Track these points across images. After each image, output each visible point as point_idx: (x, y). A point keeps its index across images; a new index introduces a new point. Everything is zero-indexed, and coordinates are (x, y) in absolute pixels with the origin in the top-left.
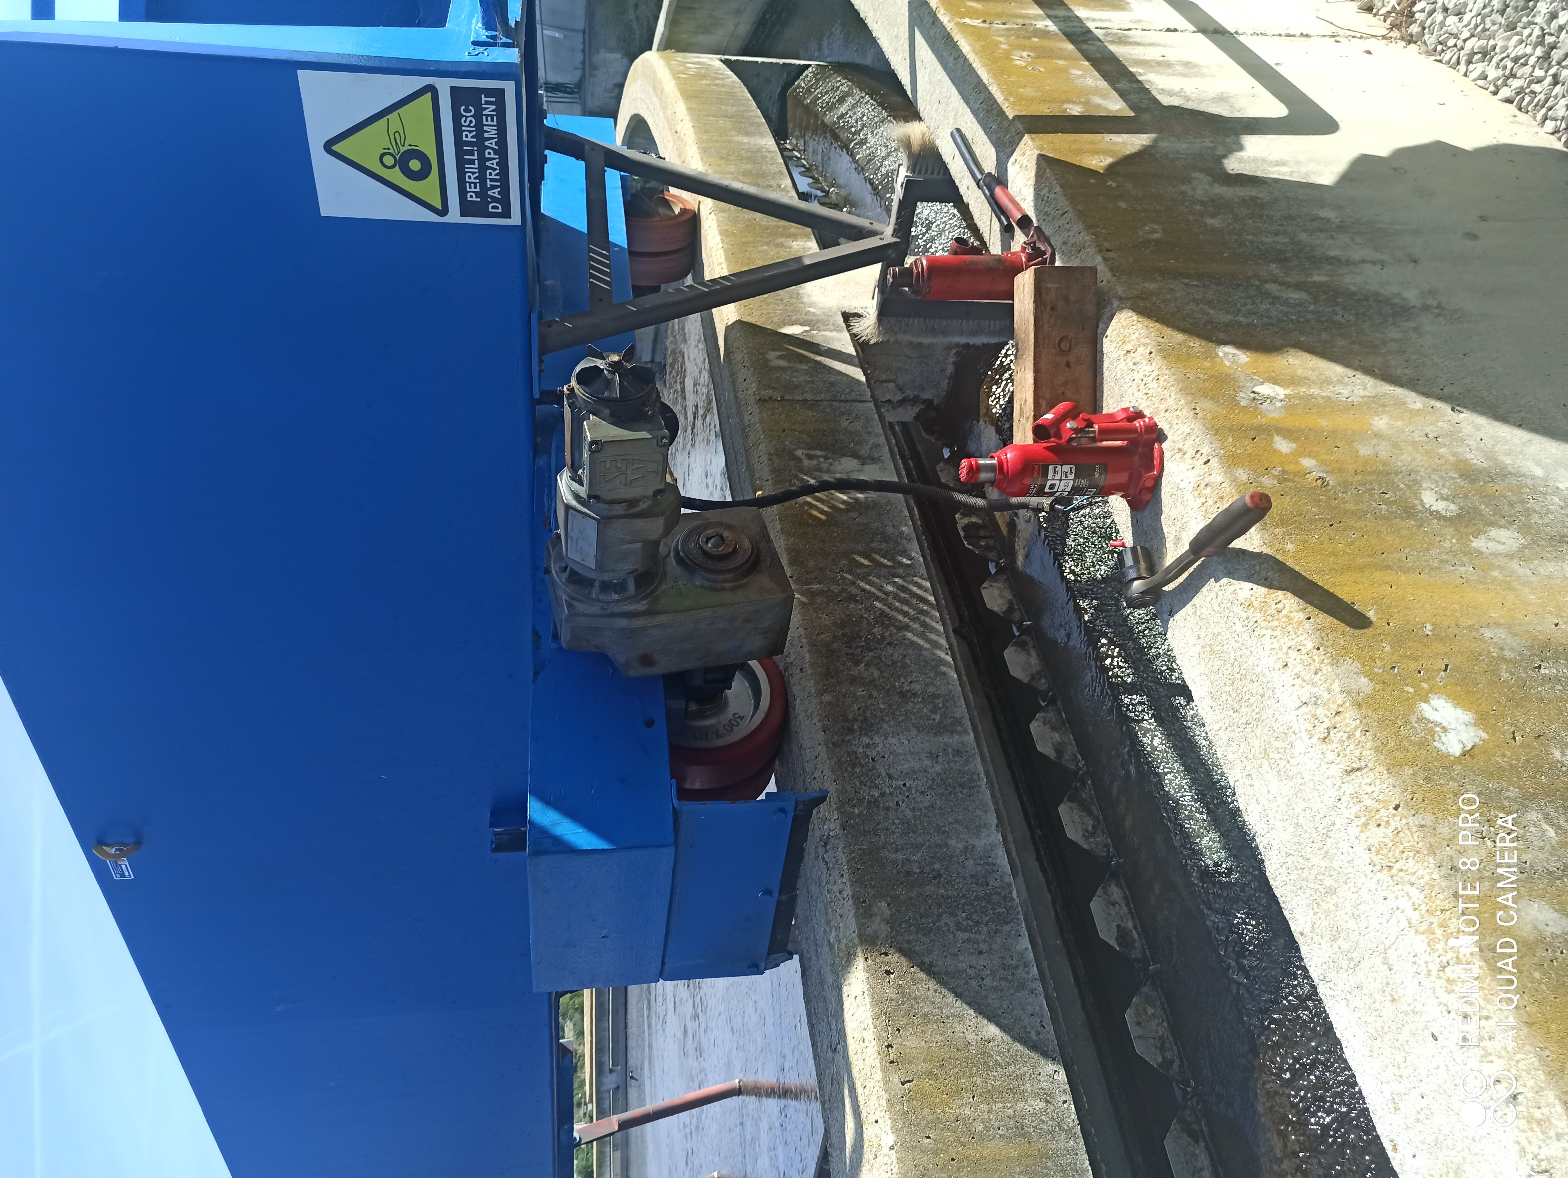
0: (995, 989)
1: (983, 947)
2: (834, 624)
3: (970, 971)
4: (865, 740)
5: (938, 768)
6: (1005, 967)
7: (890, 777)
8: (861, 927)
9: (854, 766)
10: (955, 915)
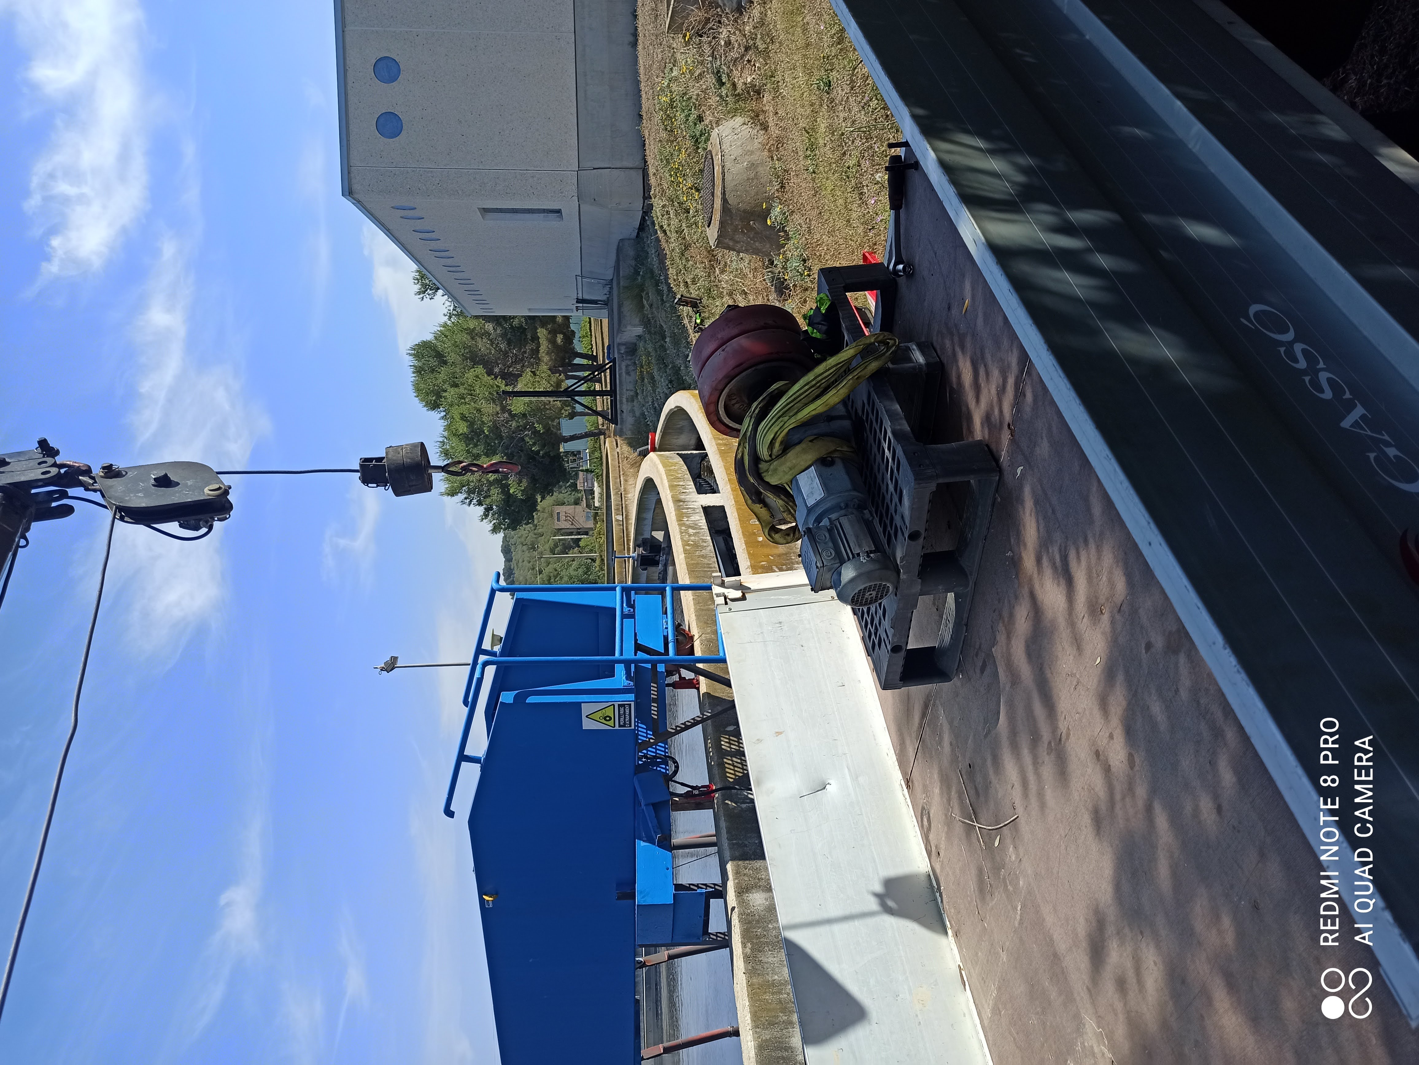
0: (778, 967)
1: (775, 956)
2: (740, 855)
3: (772, 962)
4: (747, 895)
5: (767, 903)
6: (781, 961)
7: (753, 906)
8: (743, 950)
9: (743, 903)
10: (768, 947)
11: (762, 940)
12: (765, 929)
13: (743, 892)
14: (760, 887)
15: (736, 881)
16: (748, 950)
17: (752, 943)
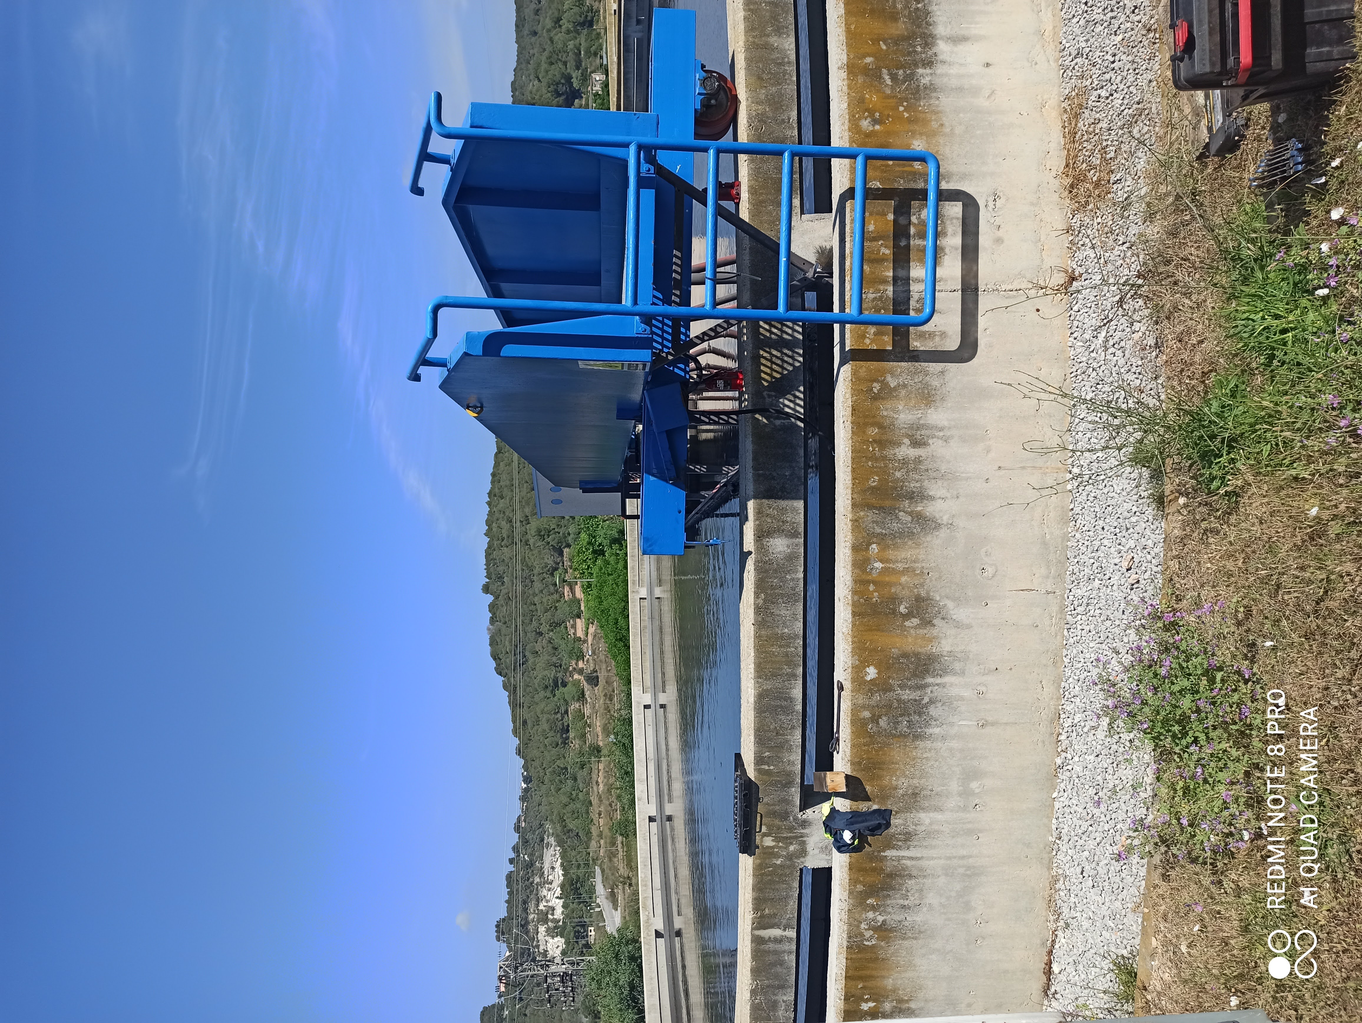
9: (762, 549)
10: (782, 599)
11: (776, 591)
12: (782, 579)
13: (763, 535)
14: (783, 531)
15: (757, 522)
16: (760, 601)
17: (766, 594)
